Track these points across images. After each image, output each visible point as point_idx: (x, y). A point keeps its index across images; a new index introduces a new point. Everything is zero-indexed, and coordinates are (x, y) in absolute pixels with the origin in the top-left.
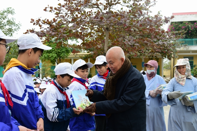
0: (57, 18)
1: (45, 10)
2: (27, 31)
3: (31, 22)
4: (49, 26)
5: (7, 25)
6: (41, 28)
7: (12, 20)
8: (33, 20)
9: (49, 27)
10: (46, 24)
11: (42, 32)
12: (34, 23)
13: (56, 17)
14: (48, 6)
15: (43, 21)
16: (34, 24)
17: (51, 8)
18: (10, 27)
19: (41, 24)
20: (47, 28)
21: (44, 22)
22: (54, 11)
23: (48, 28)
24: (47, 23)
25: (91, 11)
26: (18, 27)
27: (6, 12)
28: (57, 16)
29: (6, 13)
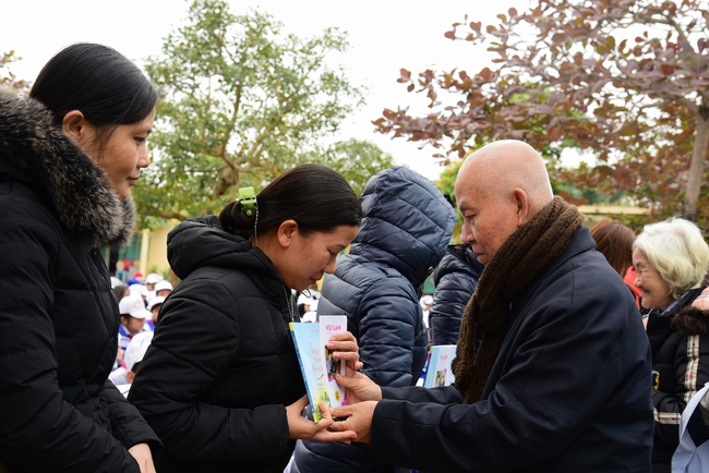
0: (501, 64)
1: (450, 35)
2: (382, 116)
3: (400, 81)
4: (464, 98)
5: (321, 92)
6: (431, 106)
7: (338, 74)
8: (406, 74)
9: (465, 101)
10: (453, 88)
11: (430, 122)
12: (409, 83)
13: (497, 61)
14: (466, 17)
15: (445, 76)
16: (411, 88)
17: (476, 26)
18: (332, 99)
19: (437, 88)
20: (455, 105)
21: (449, 83)
22: (483, 40)
23: (461, 104)
24: (459, 87)
25: (646, 34)
26: (358, 98)
27: (319, 42)
28: (500, 57)
29: (318, 49)
